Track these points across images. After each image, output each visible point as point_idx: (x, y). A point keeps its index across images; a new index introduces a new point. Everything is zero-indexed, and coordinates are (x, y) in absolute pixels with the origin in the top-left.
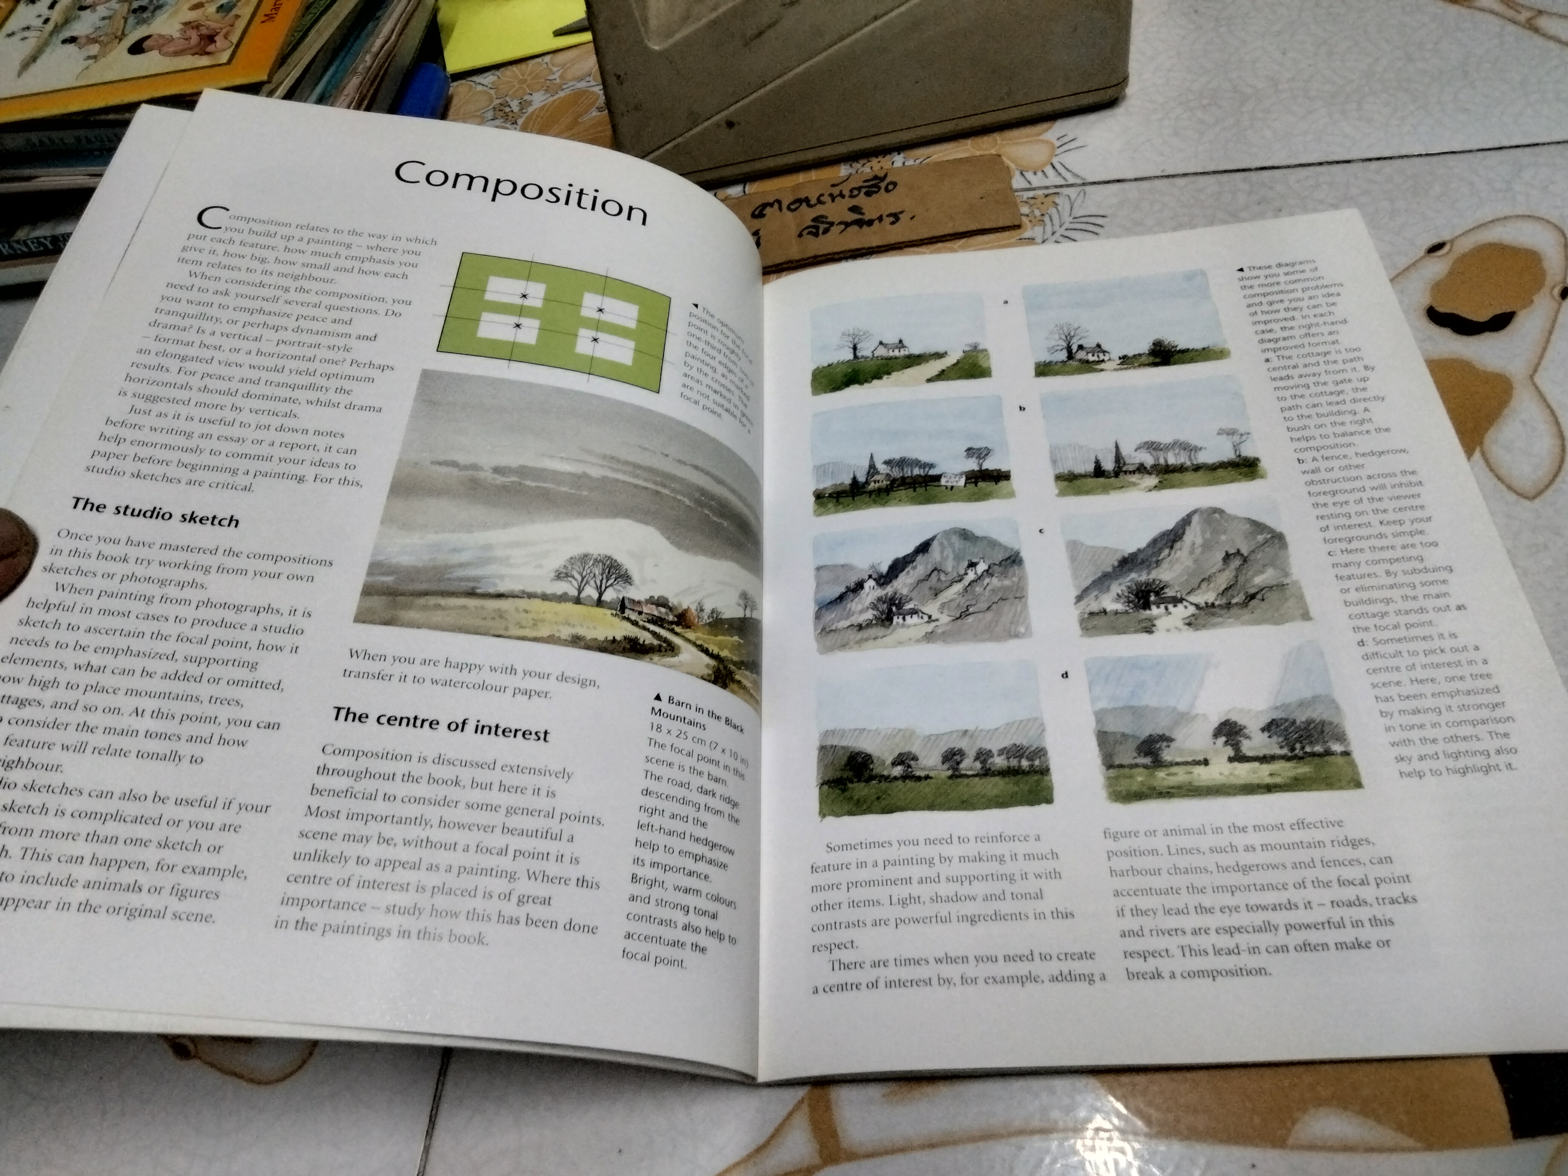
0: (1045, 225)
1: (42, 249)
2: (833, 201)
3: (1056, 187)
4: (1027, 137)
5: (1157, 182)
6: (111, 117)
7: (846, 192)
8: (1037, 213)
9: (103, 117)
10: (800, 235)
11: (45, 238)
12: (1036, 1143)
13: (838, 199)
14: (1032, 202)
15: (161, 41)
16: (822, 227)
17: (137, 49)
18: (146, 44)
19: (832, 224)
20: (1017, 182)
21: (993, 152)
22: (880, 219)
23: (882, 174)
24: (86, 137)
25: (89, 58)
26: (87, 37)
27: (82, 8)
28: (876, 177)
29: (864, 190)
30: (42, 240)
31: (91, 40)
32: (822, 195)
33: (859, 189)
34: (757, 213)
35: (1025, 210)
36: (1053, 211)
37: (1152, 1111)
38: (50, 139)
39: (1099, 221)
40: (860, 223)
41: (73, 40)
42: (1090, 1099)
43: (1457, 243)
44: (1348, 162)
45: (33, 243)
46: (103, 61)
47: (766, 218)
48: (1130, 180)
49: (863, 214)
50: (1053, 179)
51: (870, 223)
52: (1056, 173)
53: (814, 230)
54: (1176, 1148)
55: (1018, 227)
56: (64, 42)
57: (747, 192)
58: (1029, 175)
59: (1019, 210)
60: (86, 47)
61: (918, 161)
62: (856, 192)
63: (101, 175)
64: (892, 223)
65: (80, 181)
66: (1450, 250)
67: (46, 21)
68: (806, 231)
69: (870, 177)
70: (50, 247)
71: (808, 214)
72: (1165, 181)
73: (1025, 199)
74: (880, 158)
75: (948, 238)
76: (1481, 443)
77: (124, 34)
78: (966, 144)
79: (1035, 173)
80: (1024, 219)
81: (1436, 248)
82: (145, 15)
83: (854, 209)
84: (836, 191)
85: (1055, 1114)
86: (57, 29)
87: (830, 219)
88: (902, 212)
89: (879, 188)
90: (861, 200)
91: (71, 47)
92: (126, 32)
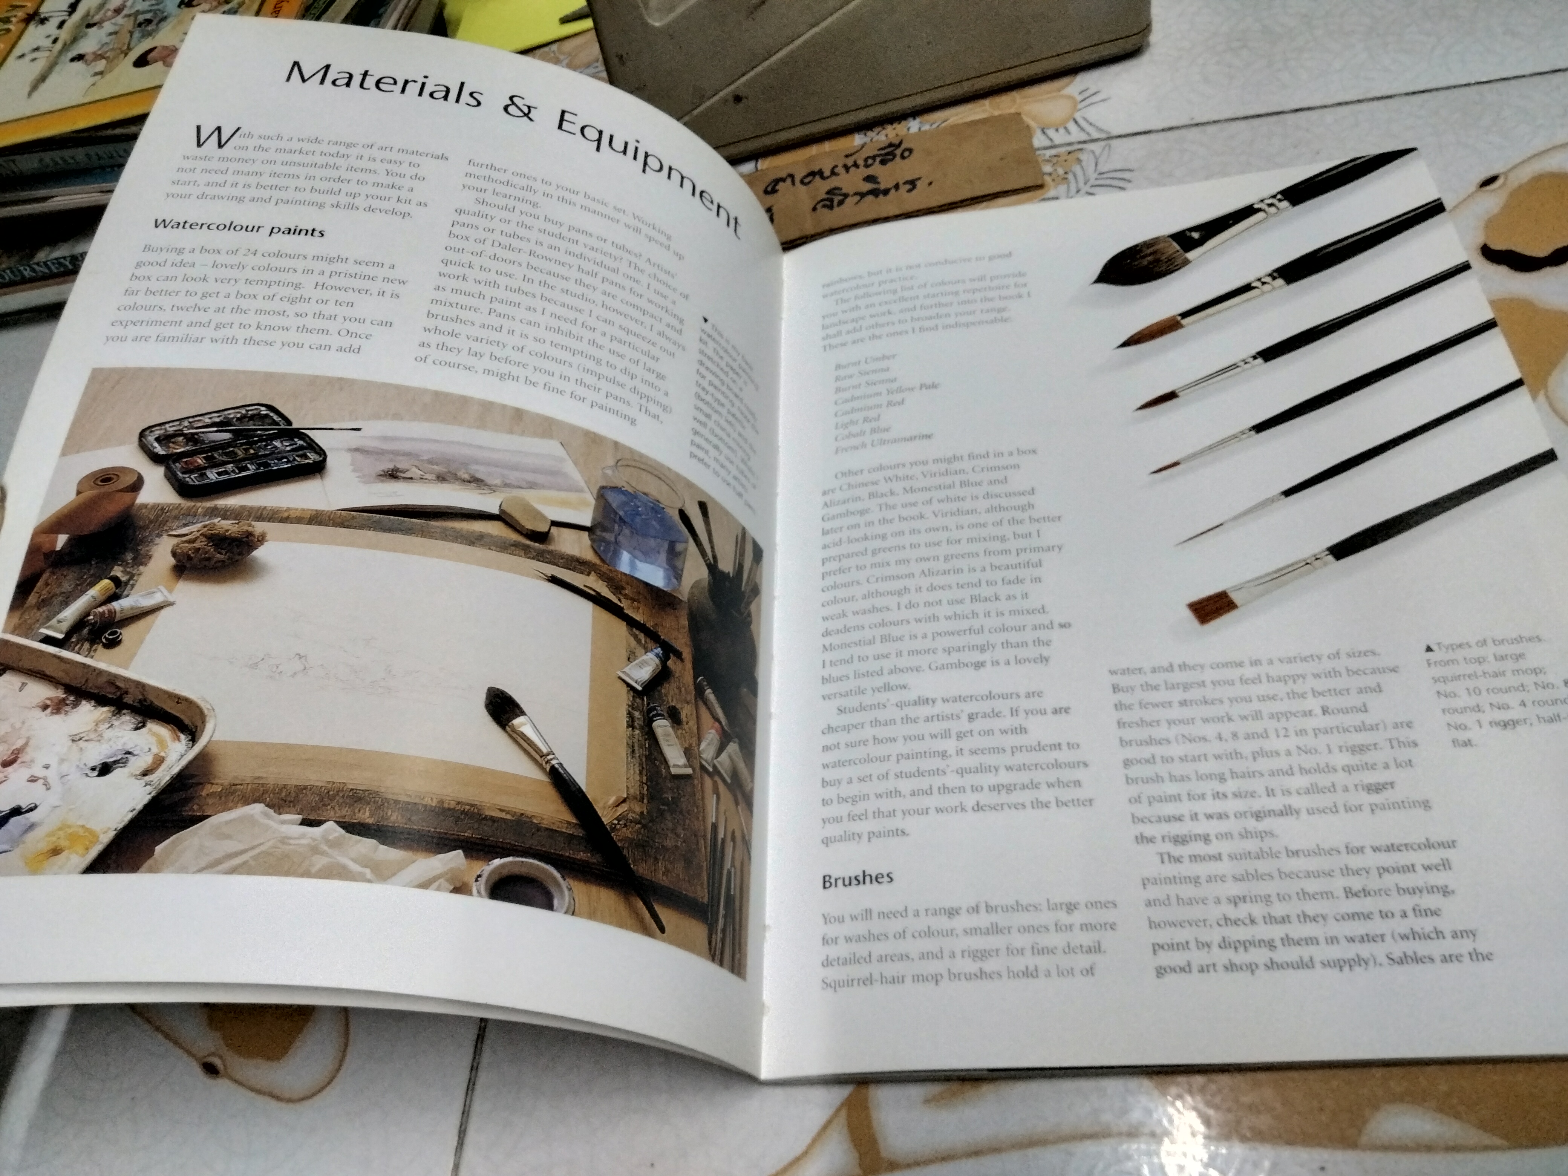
0: (1068, 185)
1: (62, 269)
2: (847, 172)
3: (1080, 143)
4: (1048, 93)
5: (1184, 132)
6: (118, 131)
7: (861, 162)
8: (1061, 171)
9: (110, 132)
10: (814, 209)
11: (64, 258)
12: (1090, 1147)
13: (853, 169)
14: (1055, 160)
15: (165, 53)
16: (837, 199)
17: (142, 62)
18: (150, 57)
19: (846, 196)
20: (1039, 141)
21: (1013, 111)
22: (897, 187)
23: (896, 142)
24: (97, 155)
25: (96, 74)
26: (94, 53)
27: (90, 26)
28: (891, 145)
29: (878, 159)
30: (62, 260)
31: (99, 56)
32: (836, 166)
33: (874, 158)
34: (769, 189)
35: (1047, 168)
36: (1077, 169)
37: (1211, 1112)
38: (62, 158)
39: (1126, 175)
40: (875, 193)
41: (80, 57)
42: (1144, 1100)
43: (1512, 176)
44: (1390, 97)
45: (54, 264)
46: (108, 77)
47: (779, 194)
48: (1157, 131)
49: (878, 183)
50: (1076, 135)
51: (886, 192)
52: (1079, 129)
53: (828, 203)
54: (1239, 1150)
55: (1040, 187)
56: (72, 60)
57: (759, 167)
58: (1051, 133)
59: (1040, 169)
60: (93, 64)
61: (935, 126)
62: (870, 161)
63: (111, 191)
64: (910, 191)
65: (93, 199)
66: (1504, 184)
67: (55, 41)
68: (821, 204)
69: (887, 144)
70: (70, 267)
71: (821, 187)
72: (1195, 130)
73: (1047, 157)
74: (895, 125)
75: (968, 202)
76: (1546, 387)
77: (129, 49)
78: (984, 105)
79: (1057, 130)
80: (1048, 179)
81: (1490, 181)
82: (149, 28)
83: (870, 179)
84: (850, 161)
85: (1107, 1117)
86: (66, 47)
87: (844, 191)
88: (919, 179)
89: (895, 156)
90: (877, 169)
91: (79, 65)
92: (131, 46)
